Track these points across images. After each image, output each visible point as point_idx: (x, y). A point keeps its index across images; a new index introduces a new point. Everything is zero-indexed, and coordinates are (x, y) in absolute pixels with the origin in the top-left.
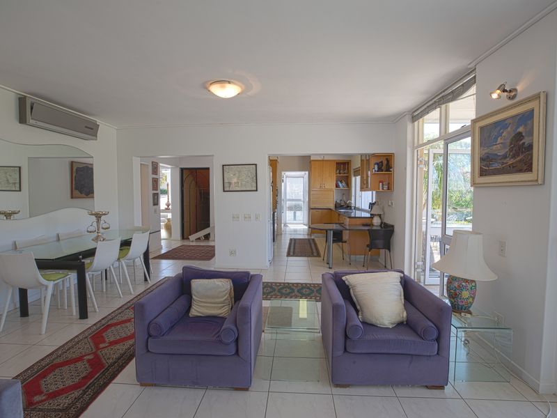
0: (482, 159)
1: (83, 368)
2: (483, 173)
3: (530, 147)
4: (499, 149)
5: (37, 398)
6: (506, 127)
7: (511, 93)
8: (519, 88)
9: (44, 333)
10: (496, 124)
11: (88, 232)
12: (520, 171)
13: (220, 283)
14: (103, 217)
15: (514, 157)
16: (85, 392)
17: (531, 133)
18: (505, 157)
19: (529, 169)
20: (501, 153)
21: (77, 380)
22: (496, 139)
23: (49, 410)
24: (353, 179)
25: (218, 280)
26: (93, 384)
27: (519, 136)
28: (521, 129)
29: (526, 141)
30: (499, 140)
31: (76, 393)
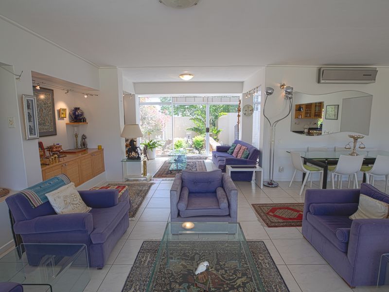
1: (295, 215)
5: (271, 213)
9: (300, 194)
11: (346, 148)
13: (380, 205)
14: (359, 140)
16: (284, 222)
21: (287, 217)
23: (268, 219)
25: (380, 202)
26: (290, 222)
31: (281, 221)
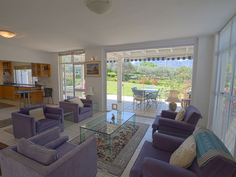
0: (87, 71)
2: (88, 74)
3: (98, 70)
4: (92, 69)
6: (93, 65)
7: (94, 59)
8: (95, 58)
10: (91, 64)
12: (96, 74)
15: (95, 71)
17: (98, 68)
18: (93, 71)
19: (98, 74)
20: (92, 70)
22: (91, 67)
24: (14, 71)
27: (96, 68)
28: (96, 66)
29: (97, 69)
30: (92, 68)
